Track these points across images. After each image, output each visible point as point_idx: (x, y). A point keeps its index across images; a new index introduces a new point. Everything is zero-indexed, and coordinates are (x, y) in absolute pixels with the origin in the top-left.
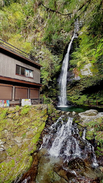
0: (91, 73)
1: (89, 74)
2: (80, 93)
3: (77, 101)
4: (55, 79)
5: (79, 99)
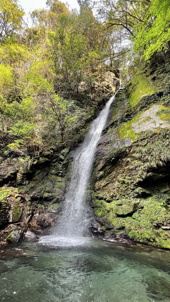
0: (161, 122)
1: (158, 125)
2: (137, 190)
4: (65, 151)
5: (135, 215)
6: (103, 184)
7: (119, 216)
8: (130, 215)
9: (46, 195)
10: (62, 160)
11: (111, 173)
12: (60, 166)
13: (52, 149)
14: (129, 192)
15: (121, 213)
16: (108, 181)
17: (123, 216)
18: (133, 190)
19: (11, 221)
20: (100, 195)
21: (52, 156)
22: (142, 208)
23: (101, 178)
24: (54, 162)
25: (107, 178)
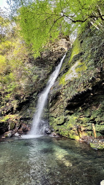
0: (75, 74)
1: (74, 76)
2: (66, 112)
3: (62, 126)
4: (36, 94)
5: (65, 124)
6: (53, 110)
7: (58, 125)
8: (63, 124)
9: (27, 117)
10: (35, 99)
11: (55, 103)
12: (34, 102)
13: (29, 94)
14: (63, 113)
15: (59, 124)
16: (54, 108)
17: (60, 125)
18: (65, 111)
19: (9, 129)
20: (52, 115)
21: (29, 97)
22: (69, 120)
23: (51, 106)
24: (31, 100)
25: (54, 106)
